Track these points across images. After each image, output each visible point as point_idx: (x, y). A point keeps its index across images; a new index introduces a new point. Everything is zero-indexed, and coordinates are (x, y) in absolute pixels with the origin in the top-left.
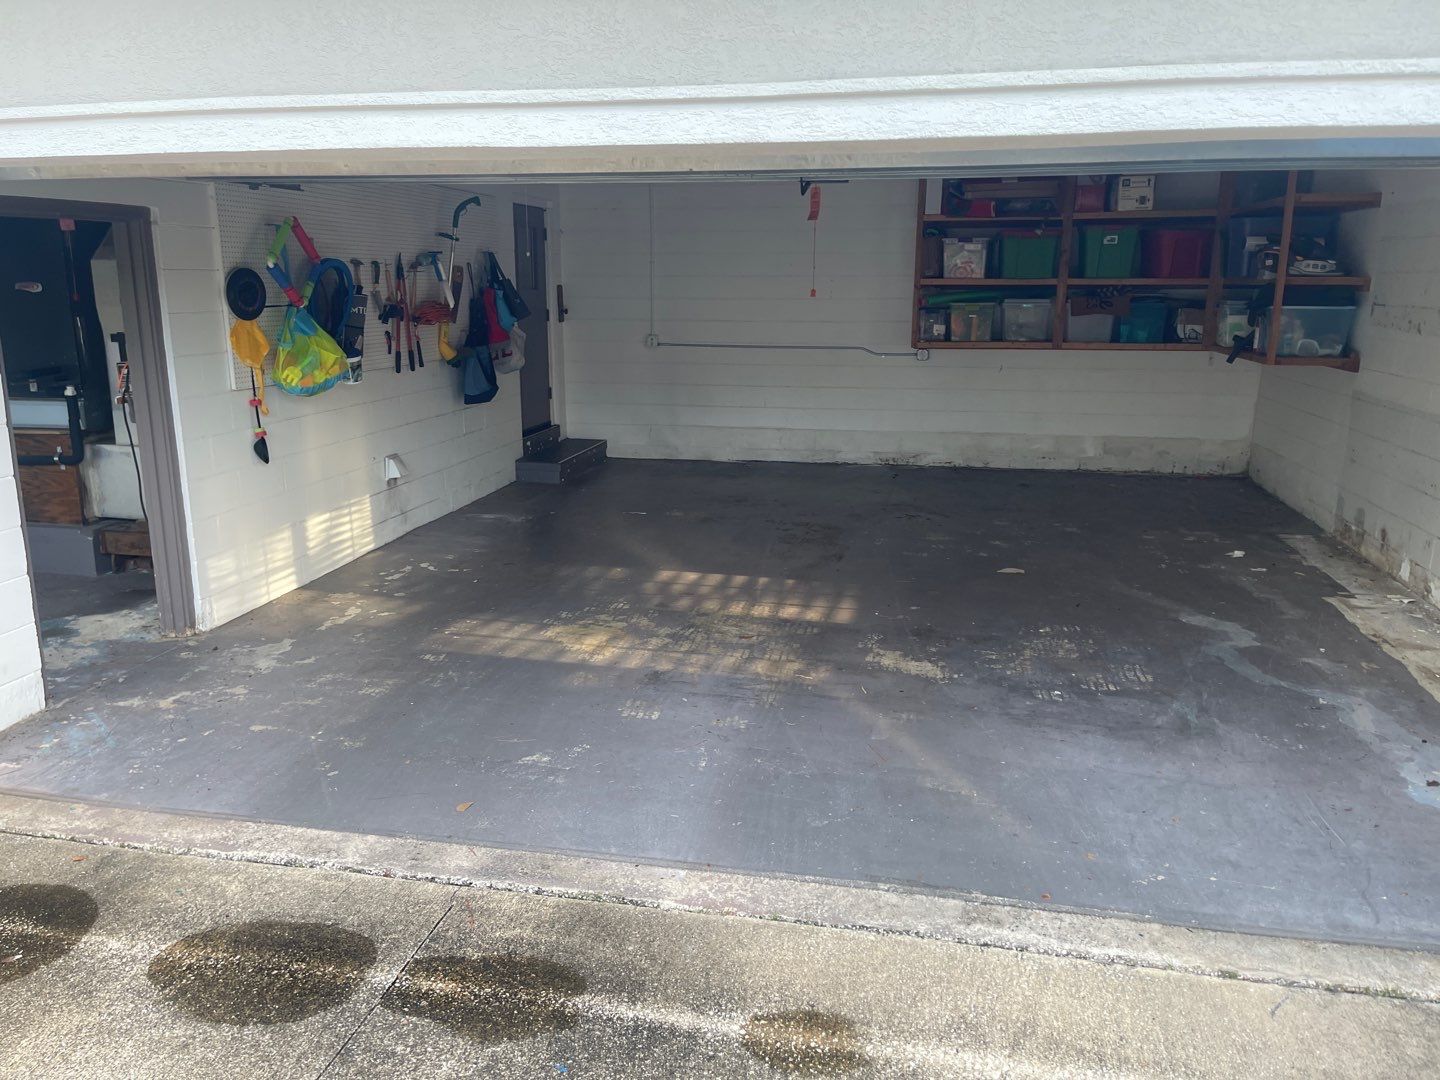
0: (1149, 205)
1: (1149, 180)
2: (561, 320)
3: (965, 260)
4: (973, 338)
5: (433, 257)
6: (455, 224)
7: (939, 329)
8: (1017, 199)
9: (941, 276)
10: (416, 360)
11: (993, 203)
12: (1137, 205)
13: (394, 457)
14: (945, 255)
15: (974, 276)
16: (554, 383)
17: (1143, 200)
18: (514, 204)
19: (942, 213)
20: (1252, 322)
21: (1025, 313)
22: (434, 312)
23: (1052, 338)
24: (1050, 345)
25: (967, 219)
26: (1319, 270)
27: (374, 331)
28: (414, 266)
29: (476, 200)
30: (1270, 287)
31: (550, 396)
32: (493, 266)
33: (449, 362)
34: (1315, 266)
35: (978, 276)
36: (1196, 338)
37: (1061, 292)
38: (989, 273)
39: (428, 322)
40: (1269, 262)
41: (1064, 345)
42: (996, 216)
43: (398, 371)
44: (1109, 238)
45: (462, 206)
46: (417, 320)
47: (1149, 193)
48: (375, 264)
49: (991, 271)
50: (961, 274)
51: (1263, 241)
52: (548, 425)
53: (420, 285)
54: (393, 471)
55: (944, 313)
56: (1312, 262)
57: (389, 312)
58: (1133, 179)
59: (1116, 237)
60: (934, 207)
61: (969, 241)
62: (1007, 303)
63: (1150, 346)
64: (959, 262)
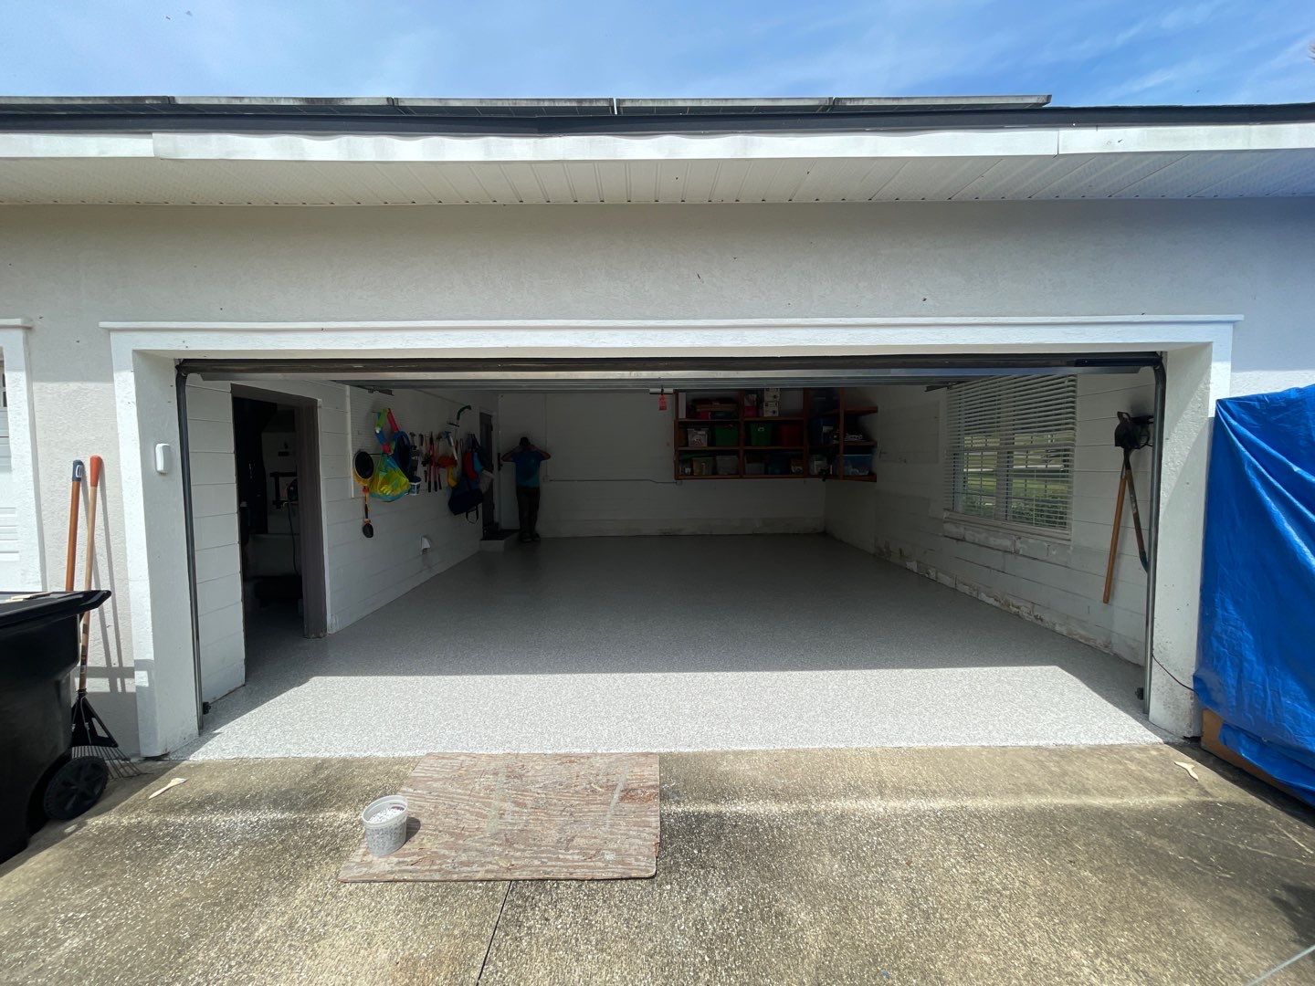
0: (777, 414)
2: (499, 469)
3: (699, 438)
4: (704, 474)
5: (447, 434)
6: (458, 418)
7: (688, 470)
8: (719, 412)
9: (687, 445)
10: (437, 486)
11: (710, 413)
12: (772, 414)
13: (425, 537)
14: (689, 436)
15: (702, 446)
17: (774, 412)
18: (481, 414)
19: (686, 417)
20: (829, 462)
21: (725, 462)
22: (447, 461)
23: (739, 473)
24: (738, 476)
25: (697, 420)
27: (420, 472)
28: (439, 438)
29: (469, 407)
30: (838, 446)
31: (494, 507)
32: (474, 441)
33: (453, 488)
34: (855, 438)
35: (705, 446)
36: (799, 472)
37: (741, 453)
38: (709, 445)
39: (444, 467)
40: (836, 436)
41: (745, 476)
42: (711, 419)
43: (430, 491)
44: (760, 429)
45: (462, 410)
46: (439, 465)
47: (776, 409)
48: (421, 436)
49: (712, 443)
50: (696, 445)
51: (831, 428)
53: (441, 448)
54: (426, 544)
55: (690, 463)
56: (853, 436)
57: (428, 461)
59: (763, 428)
60: (682, 415)
61: (700, 430)
62: (718, 458)
63: (781, 476)
64: (695, 439)
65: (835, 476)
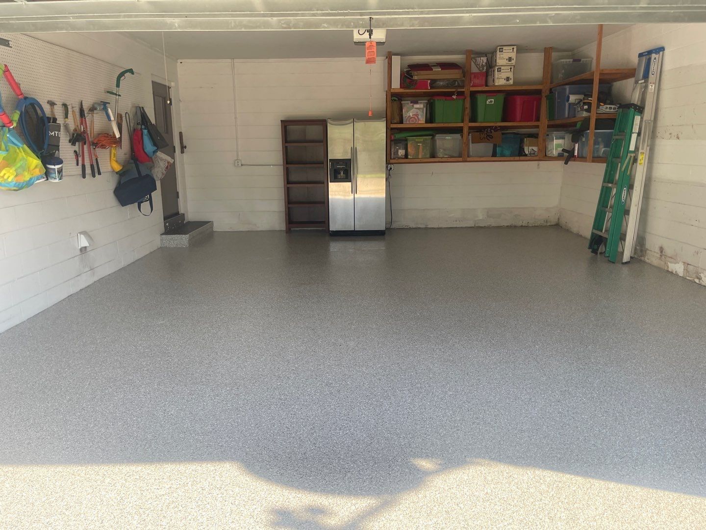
0: (511, 82)
1: (511, 68)
2: (182, 152)
3: (415, 113)
4: (420, 157)
5: (104, 105)
6: (118, 85)
7: (401, 152)
8: (440, 80)
9: (401, 122)
10: (96, 170)
11: (429, 81)
12: (505, 82)
13: (84, 233)
14: (403, 110)
15: (420, 122)
16: (180, 189)
17: (508, 79)
18: (152, 82)
19: (401, 87)
20: (575, 140)
21: (446, 142)
22: (106, 140)
23: (462, 156)
24: (461, 159)
25: (414, 91)
26: (612, 110)
27: (66, 150)
28: (92, 109)
29: (131, 71)
30: (587, 120)
31: (178, 197)
32: (144, 118)
33: (117, 173)
34: (610, 108)
35: (422, 122)
36: (534, 154)
37: (466, 130)
38: (426, 122)
39: (103, 147)
40: (586, 107)
41: (469, 159)
42: (431, 89)
43: (84, 176)
44: (489, 100)
45: (122, 74)
46: (95, 144)
47: (511, 75)
48: (65, 106)
49: (430, 119)
50: (413, 121)
51: (581, 97)
52: (177, 214)
53: (96, 123)
54: (84, 242)
55: (404, 143)
56: (608, 106)
57: (77, 138)
58: (502, 68)
59: (493, 100)
60: (396, 84)
61: (417, 103)
62: (438, 137)
63: (512, 158)
64: (411, 114)
65: (582, 158)
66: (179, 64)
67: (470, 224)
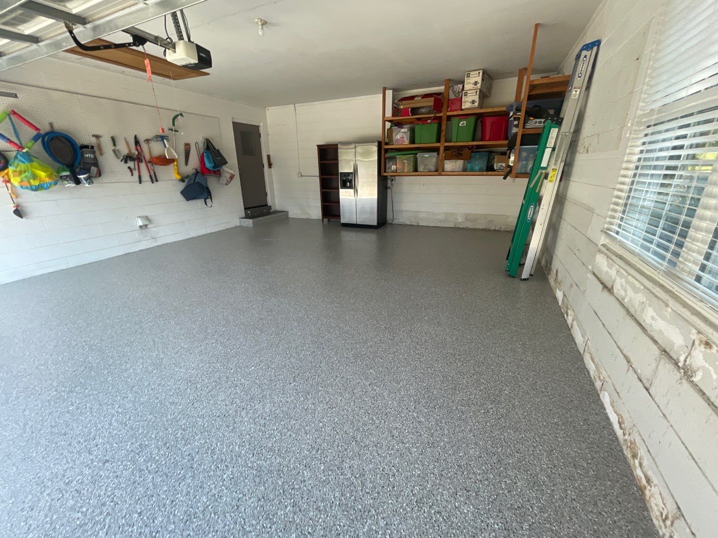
0: (476, 104)
1: (476, 92)
2: (270, 167)
3: (401, 136)
4: (406, 171)
5: (162, 138)
6: (175, 124)
7: (393, 167)
8: (423, 107)
9: (392, 144)
10: (156, 179)
11: (410, 109)
12: (471, 105)
14: (393, 134)
15: (405, 143)
16: (268, 190)
17: (473, 102)
19: (392, 116)
21: (426, 159)
23: (439, 171)
24: (437, 173)
25: (401, 118)
26: (541, 125)
28: (148, 141)
29: (181, 115)
32: (208, 144)
34: (540, 122)
35: (407, 143)
36: (503, 169)
37: (442, 149)
38: (410, 142)
39: (162, 165)
40: (516, 123)
41: (443, 173)
42: (412, 115)
44: (462, 123)
46: (154, 163)
47: (477, 98)
48: (115, 138)
49: (412, 141)
50: (400, 142)
52: (267, 205)
56: (538, 120)
57: (130, 159)
58: (469, 92)
59: (465, 122)
60: (389, 113)
61: (403, 128)
62: (419, 155)
63: (480, 173)
64: (399, 137)
66: (267, 111)
67: (452, 225)
